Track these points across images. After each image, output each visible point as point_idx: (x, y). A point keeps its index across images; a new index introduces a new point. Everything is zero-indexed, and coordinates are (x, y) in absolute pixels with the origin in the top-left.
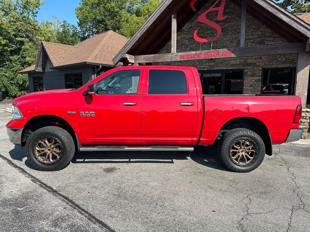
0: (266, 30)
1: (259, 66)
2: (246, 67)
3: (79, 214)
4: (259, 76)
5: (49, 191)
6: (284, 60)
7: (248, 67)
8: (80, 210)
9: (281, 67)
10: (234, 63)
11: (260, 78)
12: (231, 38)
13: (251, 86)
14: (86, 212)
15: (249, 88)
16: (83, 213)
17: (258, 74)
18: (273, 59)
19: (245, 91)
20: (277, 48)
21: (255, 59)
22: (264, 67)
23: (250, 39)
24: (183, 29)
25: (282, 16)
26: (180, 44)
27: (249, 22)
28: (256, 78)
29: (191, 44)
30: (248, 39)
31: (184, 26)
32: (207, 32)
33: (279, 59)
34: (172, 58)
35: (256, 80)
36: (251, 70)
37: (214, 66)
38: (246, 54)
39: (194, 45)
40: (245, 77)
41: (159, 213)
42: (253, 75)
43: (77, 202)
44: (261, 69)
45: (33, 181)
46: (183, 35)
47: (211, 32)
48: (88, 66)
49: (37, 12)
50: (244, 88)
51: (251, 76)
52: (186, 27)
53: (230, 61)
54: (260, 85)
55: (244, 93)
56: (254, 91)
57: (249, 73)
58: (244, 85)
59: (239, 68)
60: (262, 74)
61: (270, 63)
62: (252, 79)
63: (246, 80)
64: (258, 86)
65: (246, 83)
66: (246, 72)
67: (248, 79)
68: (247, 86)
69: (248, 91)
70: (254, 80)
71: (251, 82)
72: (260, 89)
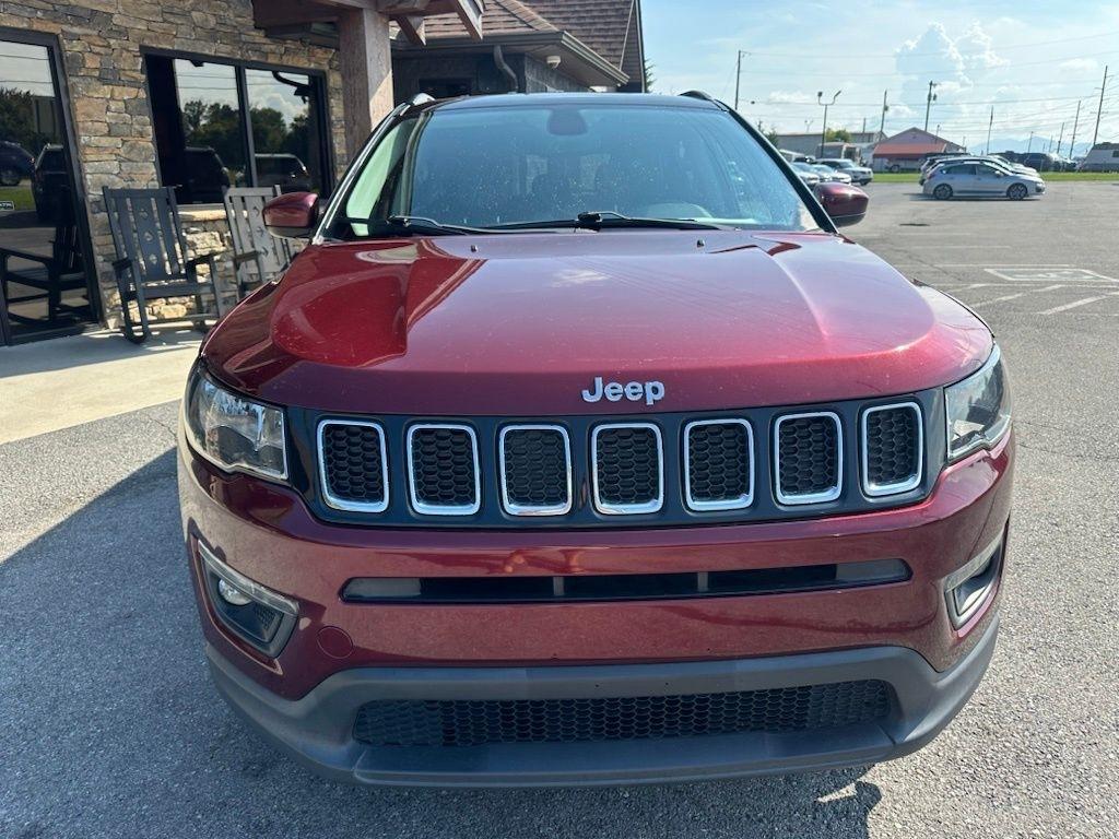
1: (123, 33)
2: (65, 28)
4: (133, 83)
7: (76, 30)
9: (206, 52)
11: (143, 94)
13: (109, 134)
15: (106, 141)
18: (176, 10)
19: (93, 157)
22: (147, 42)
28: (128, 93)
33: (194, 14)
35: (125, 103)
36: (97, 49)
40: (71, 80)
42: (108, 77)
44: (135, 48)
50: (84, 139)
51: (102, 80)
54: (150, 129)
55: (88, 168)
56: (129, 160)
57: (92, 63)
58: (81, 125)
59: (37, 26)
60: (144, 77)
61: (165, 25)
62: (112, 98)
63: (86, 101)
64: (141, 134)
65: (88, 115)
66: (74, 58)
67: (90, 94)
68: (96, 131)
69: (105, 157)
70: (121, 104)
71: (108, 109)
72: (151, 146)
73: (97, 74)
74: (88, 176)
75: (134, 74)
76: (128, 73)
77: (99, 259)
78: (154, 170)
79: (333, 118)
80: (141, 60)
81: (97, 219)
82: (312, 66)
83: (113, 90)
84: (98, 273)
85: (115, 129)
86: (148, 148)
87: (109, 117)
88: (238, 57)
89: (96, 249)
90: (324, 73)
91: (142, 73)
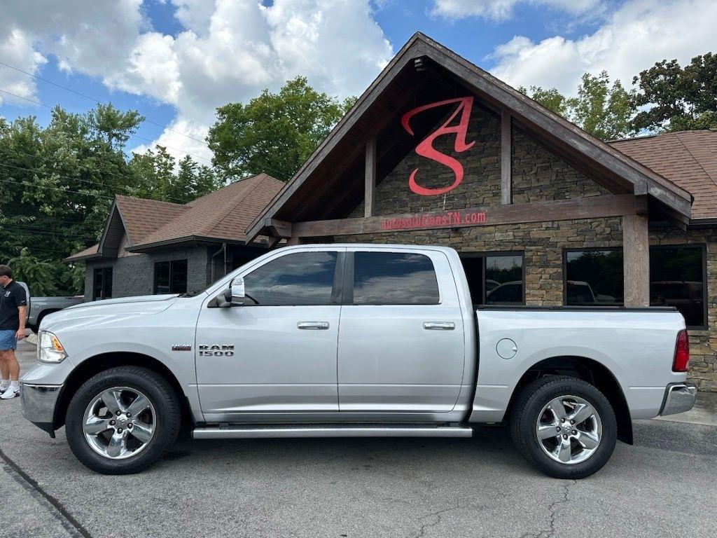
0: (566, 170)
1: (554, 245)
2: (527, 247)
3: (61, 529)
4: (557, 266)
5: (27, 488)
6: (608, 230)
7: (532, 247)
8: (68, 522)
9: (602, 246)
10: (501, 238)
11: (560, 270)
12: (493, 188)
13: (540, 288)
14: (77, 525)
15: (536, 292)
16: (72, 526)
17: (557, 262)
18: (585, 229)
19: (530, 299)
20: (577, 206)
21: (547, 228)
22: (566, 247)
23: (535, 188)
24: (396, 169)
25: (575, 142)
26: (391, 200)
27: (529, 154)
28: (551, 271)
29: (413, 200)
30: (530, 189)
31: (397, 164)
32: (445, 176)
34: (366, 227)
35: (550, 275)
36: (539, 254)
37: (460, 245)
38: (514, 219)
39: (419, 203)
40: (527, 267)
41: (225, 534)
42: (546, 265)
43: (70, 509)
44: (560, 251)
45: (5, 470)
46: (397, 182)
47: (452, 175)
48: (198, 244)
49: (126, 139)
50: (527, 291)
51: (540, 267)
52: (402, 166)
53: (493, 235)
54: (562, 286)
55: (527, 303)
56: (548, 300)
57: (535, 259)
58: (528, 285)
59: (514, 248)
60: (562, 262)
61: (578, 238)
62: (544, 274)
63: (531, 275)
64: (558, 289)
65: (531, 282)
66: (529, 258)
67: (533, 272)
68: (534, 288)
69: (535, 298)
70: (548, 276)
71: (541, 278)
72: (561, 293)
73: (537, 264)
76: (553, 261)
79: (708, 273)
80: (561, 255)
82: (689, 242)
83: (545, 270)
85: (543, 286)
86: (559, 295)
87: (541, 282)
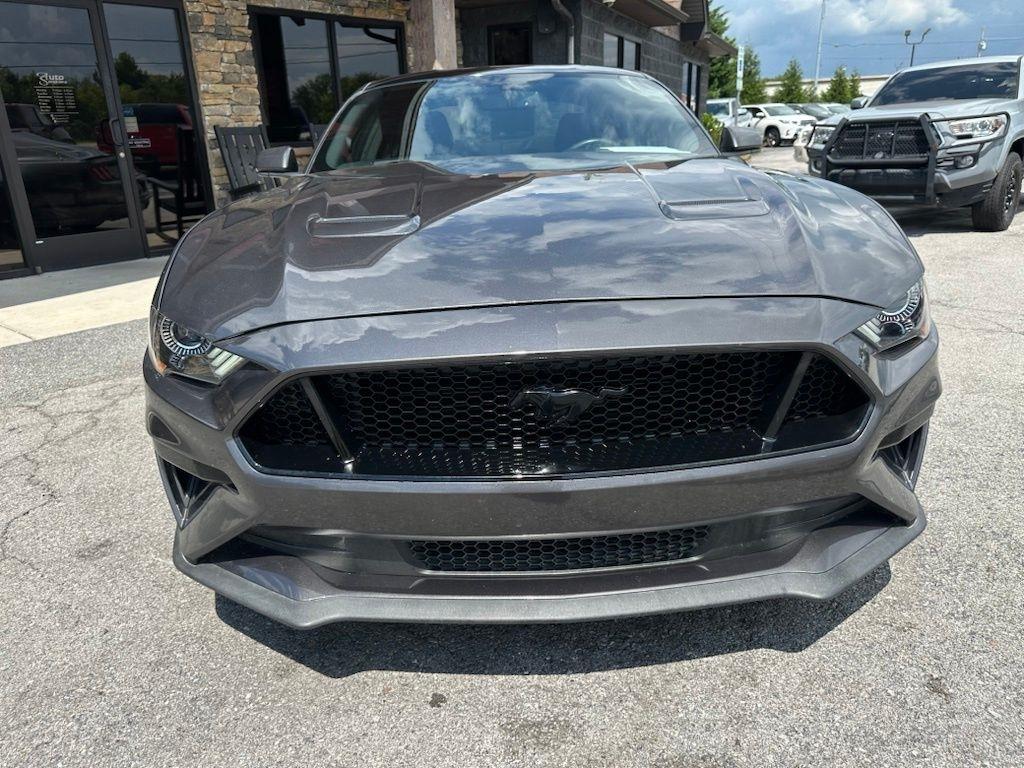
4: (242, 38)
11: (249, 47)
13: (224, 81)
15: (220, 88)
19: (207, 102)
22: (253, 2)
28: (237, 46)
35: (236, 55)
36: (213, 9)
40: (193, 36)
42: (222, 33)
44: (243, 7)
50: (202, 87)
51: (219, 37)
54: (256, 77)
55: (206, 111)
56: (239, 104)
57: (208, 20)
58: (200, 74)
60: (250, 31)
62: (225, 51)
63: (203, 54)
64: (249, 81)
65: (207, 66)
66: (195, 17)
67: (209, 48)
68: (213, 80)
69: (220, 101)
70: (232, 56)
71: (222, 61)
72: (256, 90)
73: (212, 30)
74: (207, 118)
75: (243, 30)
76: (238, 29)
77: (216, 188)
78: (259, 112)
80: (248, 17)
81: (213, 154)
82: (392, 18)
83: (225, 44)
84: (216, 200)
85: (228, 77)
86: (255, 93)
87: (222, 68)
88: (328, 12)
89: (214, 179)
90: (402, 23)
91: (249, 27)
